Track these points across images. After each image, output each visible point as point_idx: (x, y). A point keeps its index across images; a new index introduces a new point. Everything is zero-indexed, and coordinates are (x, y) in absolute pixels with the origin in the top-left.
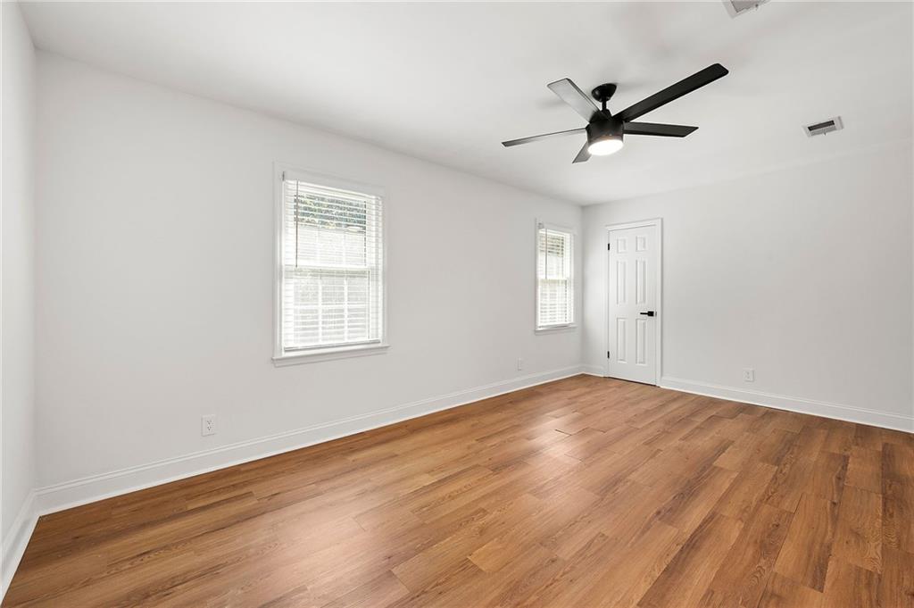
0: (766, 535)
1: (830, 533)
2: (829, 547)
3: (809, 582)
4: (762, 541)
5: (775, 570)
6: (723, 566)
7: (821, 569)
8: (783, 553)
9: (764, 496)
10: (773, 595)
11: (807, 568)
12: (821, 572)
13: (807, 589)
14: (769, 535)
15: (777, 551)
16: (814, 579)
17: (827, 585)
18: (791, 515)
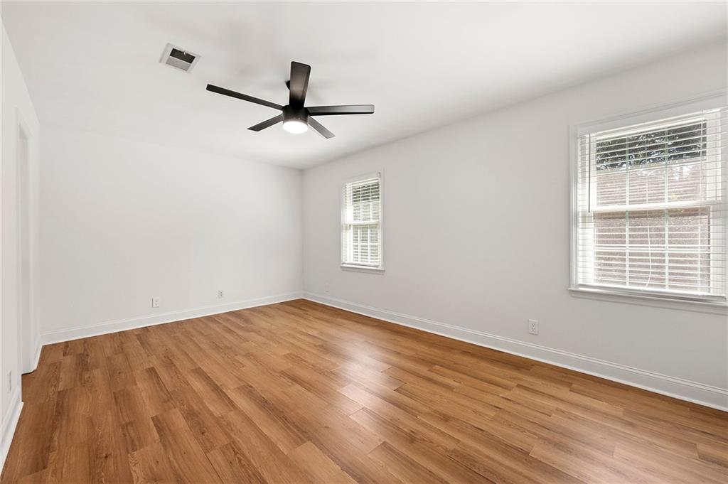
0: (200, 422)
1: (172, 459)
2: (165, 446)
3: (160, 418)
4: (198, 416)
5: (177, 410)
6: (196, 394)
7: (160, 430)
8: (182, 419)
9: (239, 449)
10: (168, 400)
11: (166, 423)
12: (159, 427)
13: (158, 414)
14: (199, 424)
15: (187, 419)
16: (159, 421)
17: (152, 423)
18: (207, 451)
